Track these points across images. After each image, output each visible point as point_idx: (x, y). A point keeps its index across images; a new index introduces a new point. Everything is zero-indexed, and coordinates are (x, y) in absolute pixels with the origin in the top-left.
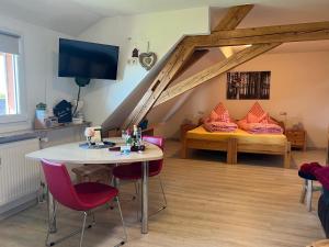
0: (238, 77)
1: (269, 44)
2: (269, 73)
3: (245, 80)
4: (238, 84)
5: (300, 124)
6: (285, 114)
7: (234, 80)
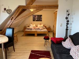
1: (40, 9)
2: (42, 15)
4: (35, 18)
7: (34, 17)
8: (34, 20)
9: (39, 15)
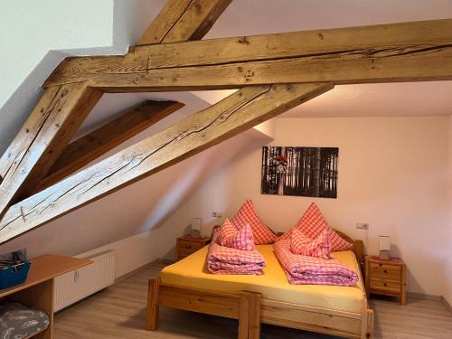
0: (280, 155)
3: (293, 162)
4: (280, 168)
5: (393, 247)
6: (365, 227)
7: (274, 160)
8: (269, 188)
9: (314, 150)
